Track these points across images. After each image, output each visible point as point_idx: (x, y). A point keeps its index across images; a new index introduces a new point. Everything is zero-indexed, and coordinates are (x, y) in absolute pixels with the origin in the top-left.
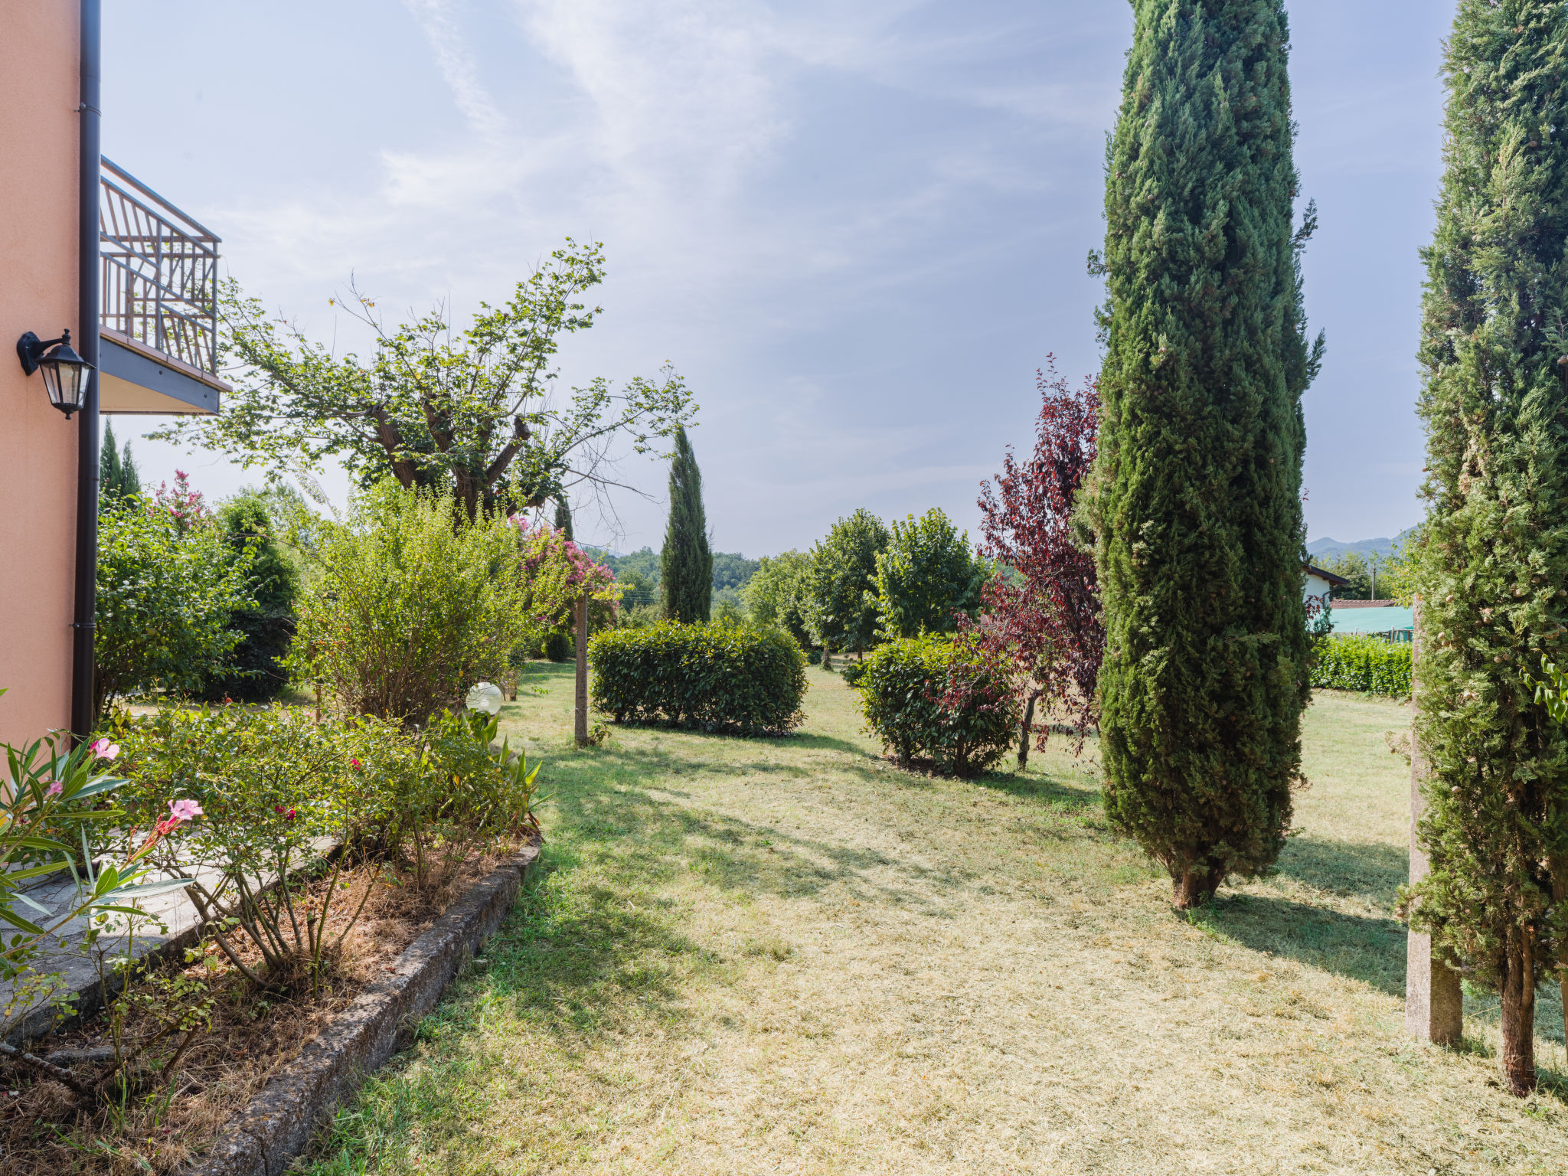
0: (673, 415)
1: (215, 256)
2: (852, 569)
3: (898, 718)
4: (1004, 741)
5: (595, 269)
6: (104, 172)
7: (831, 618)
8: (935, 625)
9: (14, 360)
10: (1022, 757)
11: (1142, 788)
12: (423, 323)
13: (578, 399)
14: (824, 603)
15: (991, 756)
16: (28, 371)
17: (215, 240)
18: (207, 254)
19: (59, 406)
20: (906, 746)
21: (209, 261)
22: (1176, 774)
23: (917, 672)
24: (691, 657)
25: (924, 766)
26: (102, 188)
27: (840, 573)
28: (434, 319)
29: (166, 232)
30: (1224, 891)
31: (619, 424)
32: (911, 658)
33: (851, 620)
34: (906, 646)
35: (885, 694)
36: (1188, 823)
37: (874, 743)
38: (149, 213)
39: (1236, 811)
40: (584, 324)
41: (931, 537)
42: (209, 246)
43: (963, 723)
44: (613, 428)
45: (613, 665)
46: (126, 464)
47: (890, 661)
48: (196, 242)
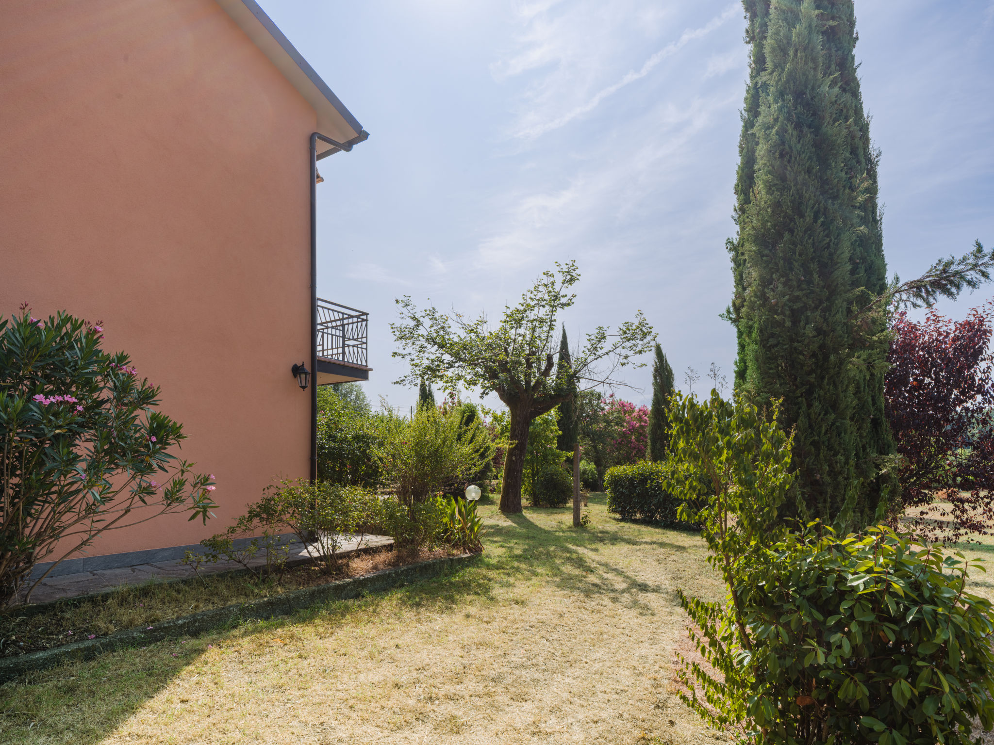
0: (641, 342)
1: (366, 320)
5: (574, 274)
6: (319, 303)
9: (291, 374)
12: (476, 322)
13: (589, 340)
16: (295, 376)
17: (366, 314)
18: (363, 320)
19: (301, 387)
21: (364, 323)
24: (652, 482)
26: (320, 309)
28: (481, 320)
29: (345, 316)
31: (610, 351)
38: (338, 312)
40: (569, 305)
42: (364, 317)
44: (607, 353)
45: (616, 487)
46: (429, 391)
48: (357, 317)
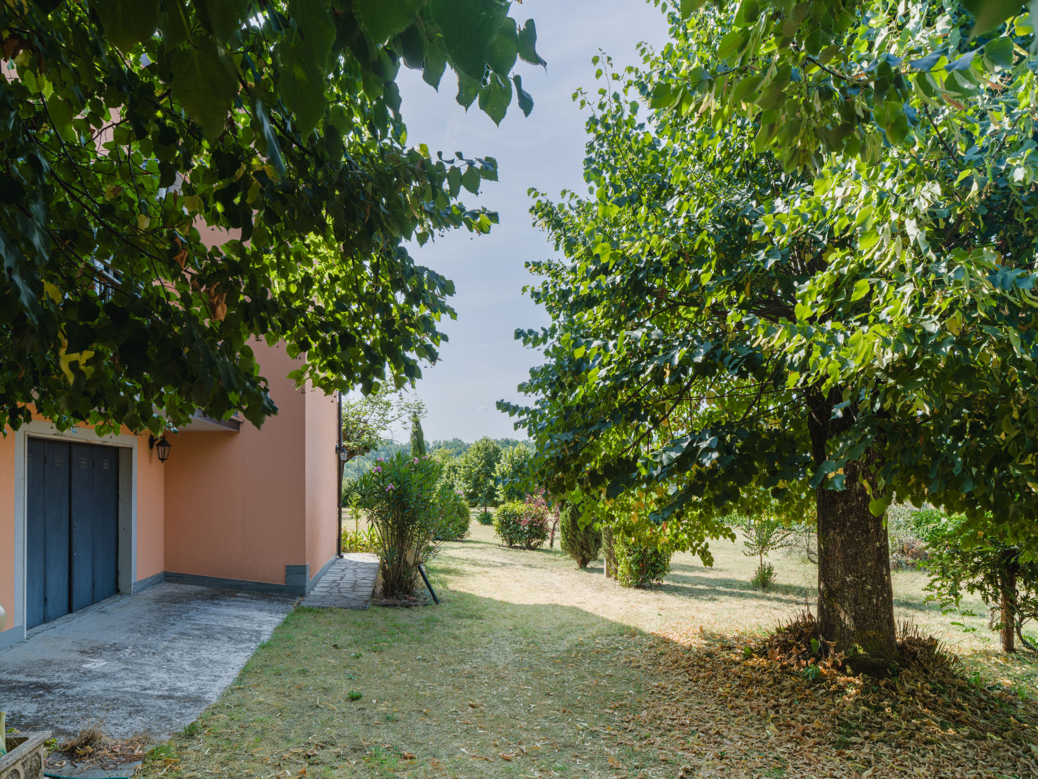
2: (483, 467)
3: (508, 531)
4: (544, 538)
7: (471, 490)
8: (521, 496)
10: (551, 545)
11: (568, 540)
14: (467, 483)
15: (539, 544)
20: (511, 542)
22: (575, 536)
23: (515, 515)
25: (516, 547)
27: (477, 469)
30: (588, 566)
32: (512, 509)
33: (482, 492)
34: (509, 505)
35: (503, 523)
36: (578, 547)
37: (499, 540)
39: (587, 544)
41: (520, 457)
43: (530, 531)
47: (505, 511)
